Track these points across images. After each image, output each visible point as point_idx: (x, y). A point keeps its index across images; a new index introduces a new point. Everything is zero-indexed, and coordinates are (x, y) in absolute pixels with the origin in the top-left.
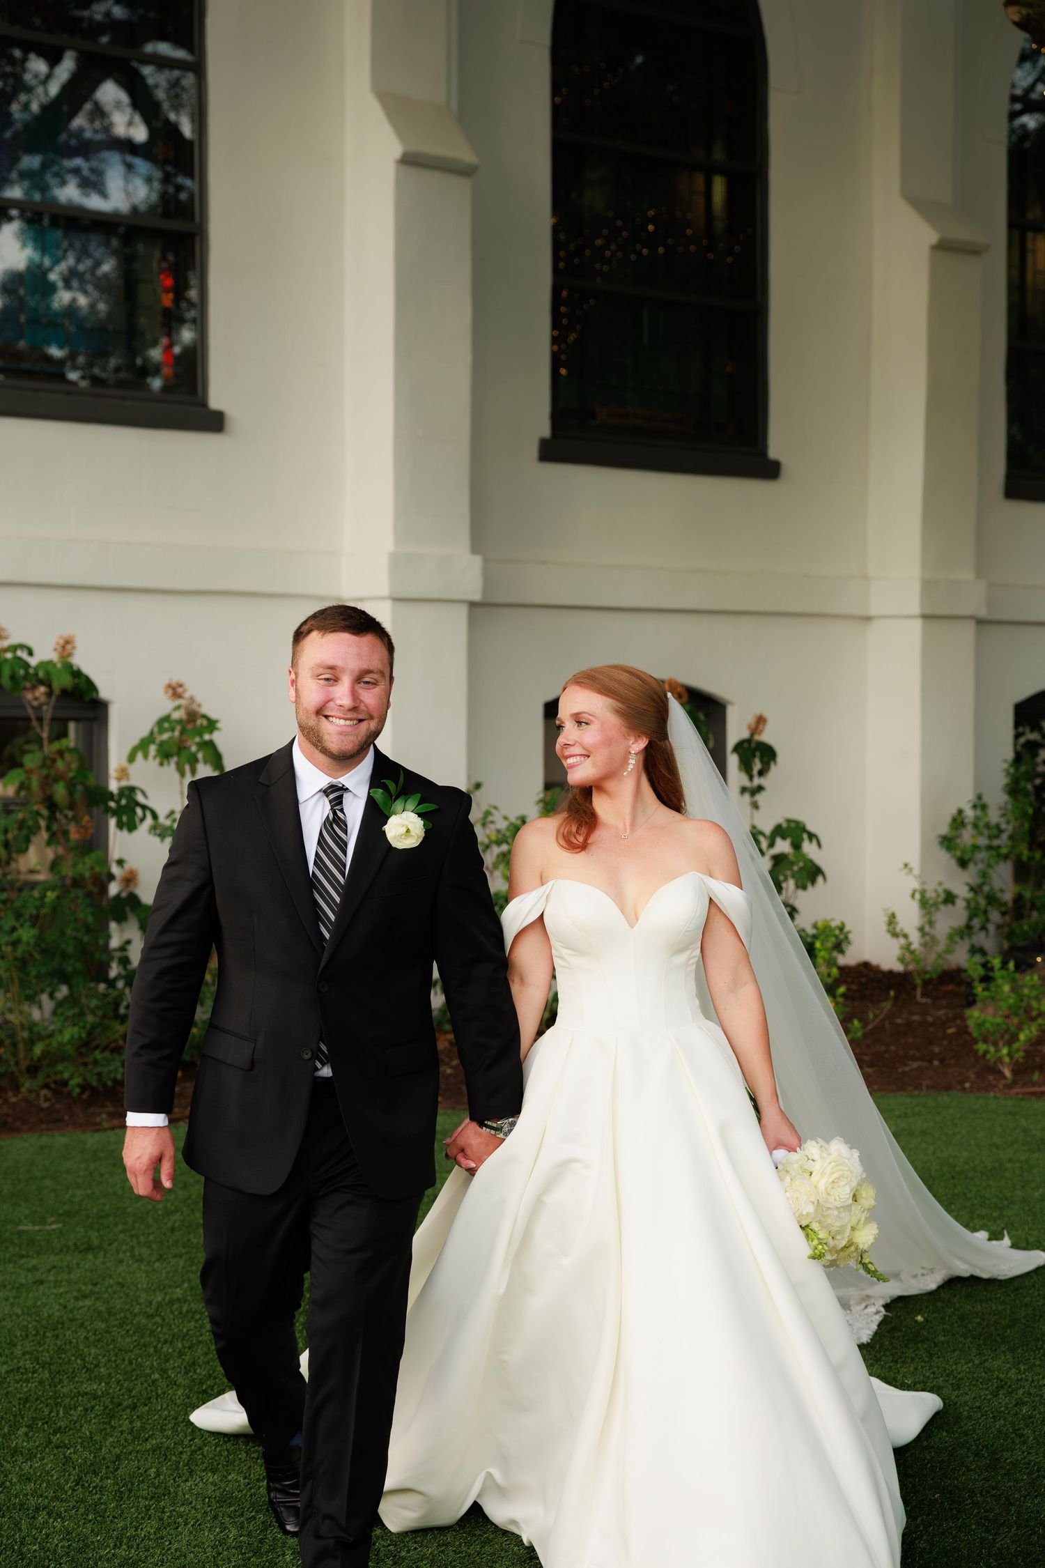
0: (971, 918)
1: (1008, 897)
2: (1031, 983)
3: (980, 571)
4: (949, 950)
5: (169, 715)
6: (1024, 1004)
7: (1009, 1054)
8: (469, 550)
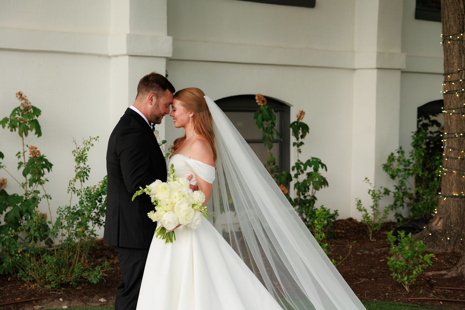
0: (396, 201)
1: (413, 192)
2: (420, 245)
3: (403, 49)
4: (385, 217)
5: (19, 108)
6: (416, 255)
7: (408, 280)
8: (166, 34)
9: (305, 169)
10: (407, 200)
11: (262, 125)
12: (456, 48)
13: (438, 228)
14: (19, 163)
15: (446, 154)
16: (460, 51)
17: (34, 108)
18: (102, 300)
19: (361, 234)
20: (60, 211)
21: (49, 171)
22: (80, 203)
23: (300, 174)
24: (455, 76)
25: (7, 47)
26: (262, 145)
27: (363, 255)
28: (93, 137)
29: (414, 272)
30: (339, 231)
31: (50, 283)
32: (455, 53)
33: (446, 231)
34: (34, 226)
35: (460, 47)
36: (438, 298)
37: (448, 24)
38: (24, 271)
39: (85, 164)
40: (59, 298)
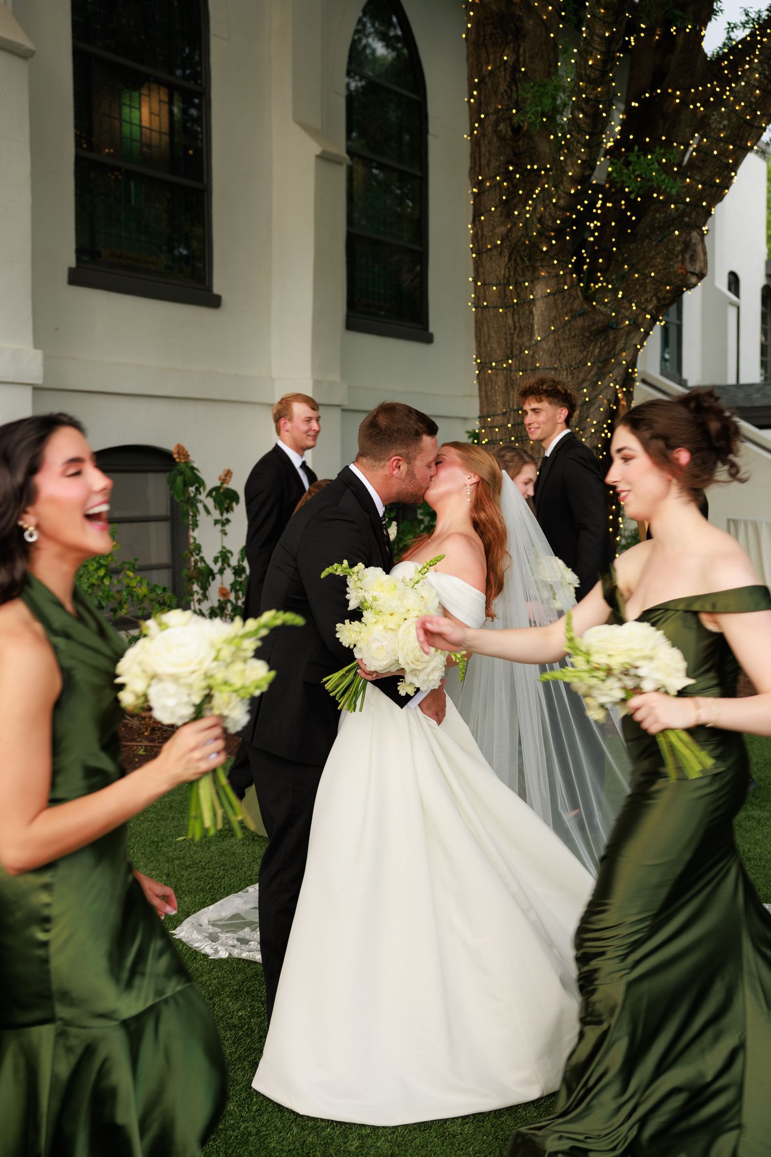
3: (343, 376)
8: (32, 346)
12: (500, 381)
16: (506, 384)
24: (499, 420)
32: (499, 387)
35: (507, 380)
37: (488, 346)
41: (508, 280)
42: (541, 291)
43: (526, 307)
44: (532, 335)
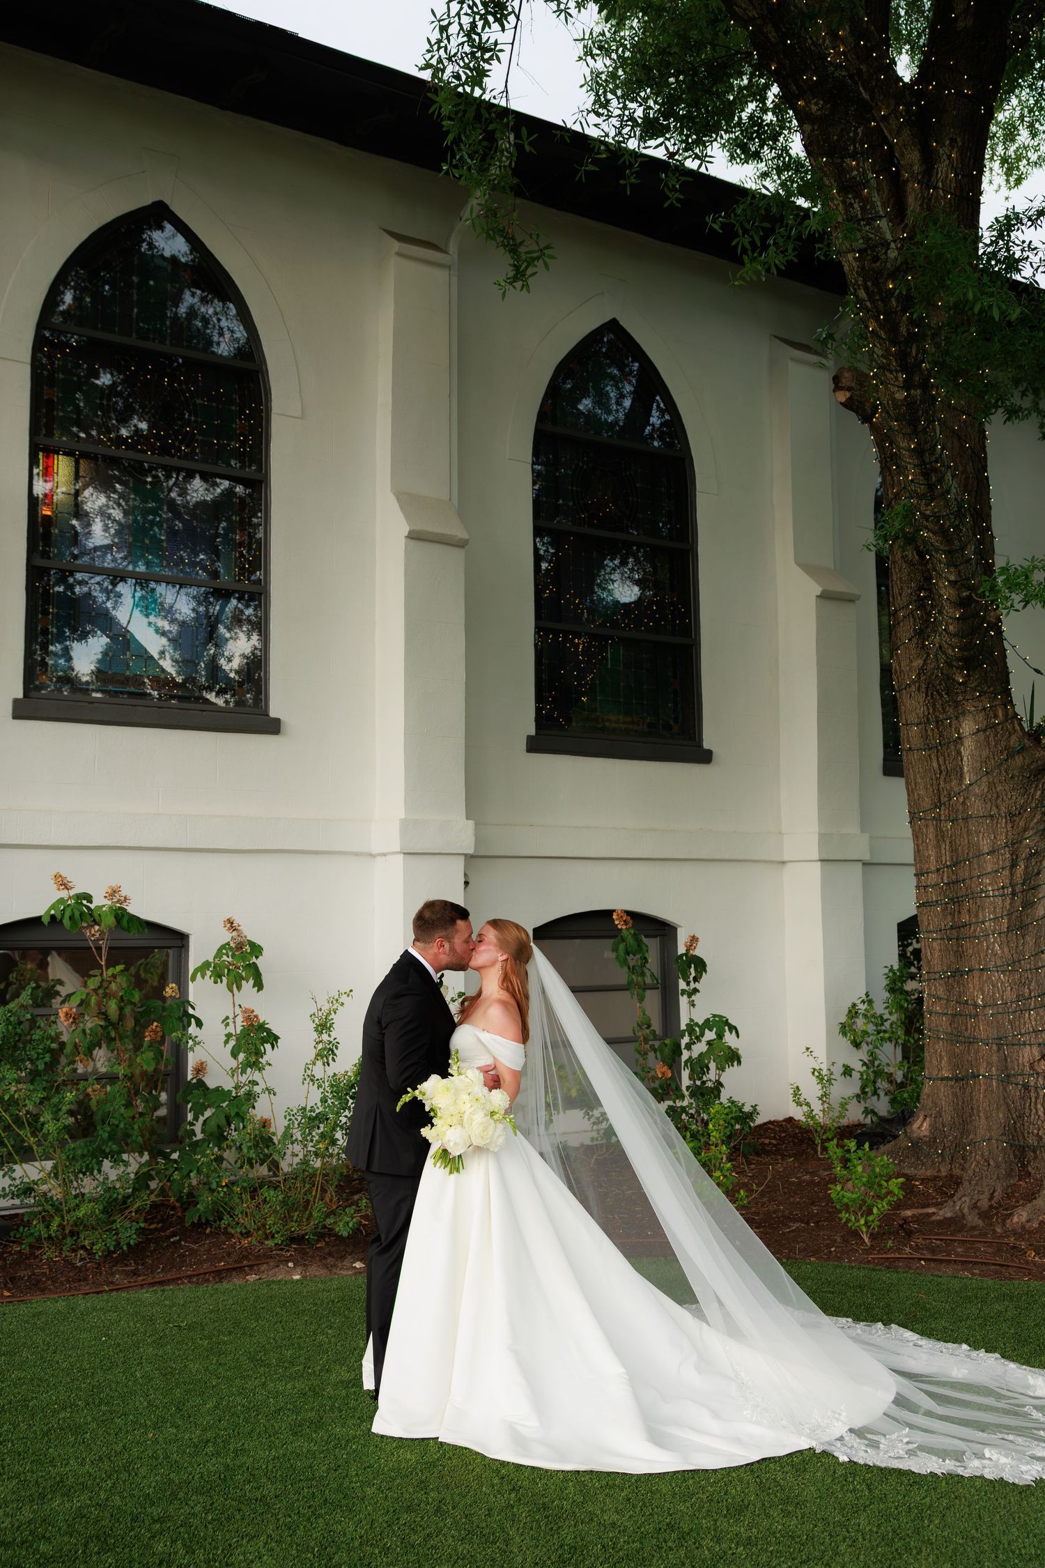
0: (865, 1087)
2: (881, 1163)
3: (863, 827)
4: (841, 1116)
5: (228, 944)
6: (877, 1180)
7: (866, 1222)
8: (464, 816)
9: (702, 1034)
10: (882, 1084)
11: (625, 962)
12: (931, 832)
13: (922, 1134)
14: (226, 1035)
15: (928, 1007)
16: (936, 836)
17: (252, 944)
18: (358, 1265)
19: (804, 1146)
20: (289, 1114)
21: (273, 1048)
22: (321, 1101)
23: (694, 1043)
24: (933, 878)
25: (211, 847)
26: (628, 992)
27: (799, 1184)
28: (342, 991)
29: (875, 1210)
30: (767, 1141)
31: (273, 1237)
32: (931, 840)
33: (935, 1138)
34: (247, 1139)
36: (918, 1255)
37: (916, 794)
38: (231, 1216)
39: (329, 1036)
40: (287, 1261)
41: (928, 719)
42: (968, 726)
43: (953, 747)
44: (962, 778)
